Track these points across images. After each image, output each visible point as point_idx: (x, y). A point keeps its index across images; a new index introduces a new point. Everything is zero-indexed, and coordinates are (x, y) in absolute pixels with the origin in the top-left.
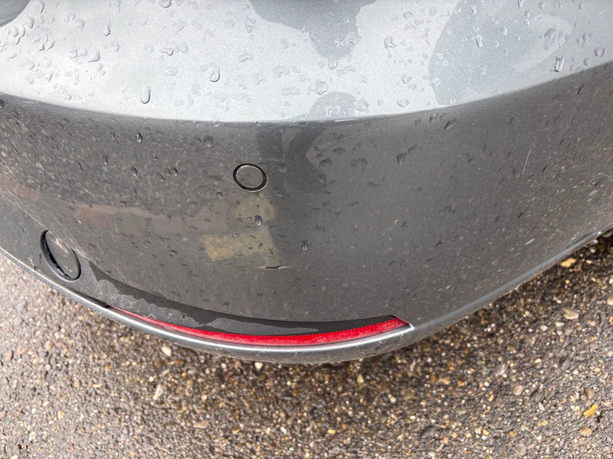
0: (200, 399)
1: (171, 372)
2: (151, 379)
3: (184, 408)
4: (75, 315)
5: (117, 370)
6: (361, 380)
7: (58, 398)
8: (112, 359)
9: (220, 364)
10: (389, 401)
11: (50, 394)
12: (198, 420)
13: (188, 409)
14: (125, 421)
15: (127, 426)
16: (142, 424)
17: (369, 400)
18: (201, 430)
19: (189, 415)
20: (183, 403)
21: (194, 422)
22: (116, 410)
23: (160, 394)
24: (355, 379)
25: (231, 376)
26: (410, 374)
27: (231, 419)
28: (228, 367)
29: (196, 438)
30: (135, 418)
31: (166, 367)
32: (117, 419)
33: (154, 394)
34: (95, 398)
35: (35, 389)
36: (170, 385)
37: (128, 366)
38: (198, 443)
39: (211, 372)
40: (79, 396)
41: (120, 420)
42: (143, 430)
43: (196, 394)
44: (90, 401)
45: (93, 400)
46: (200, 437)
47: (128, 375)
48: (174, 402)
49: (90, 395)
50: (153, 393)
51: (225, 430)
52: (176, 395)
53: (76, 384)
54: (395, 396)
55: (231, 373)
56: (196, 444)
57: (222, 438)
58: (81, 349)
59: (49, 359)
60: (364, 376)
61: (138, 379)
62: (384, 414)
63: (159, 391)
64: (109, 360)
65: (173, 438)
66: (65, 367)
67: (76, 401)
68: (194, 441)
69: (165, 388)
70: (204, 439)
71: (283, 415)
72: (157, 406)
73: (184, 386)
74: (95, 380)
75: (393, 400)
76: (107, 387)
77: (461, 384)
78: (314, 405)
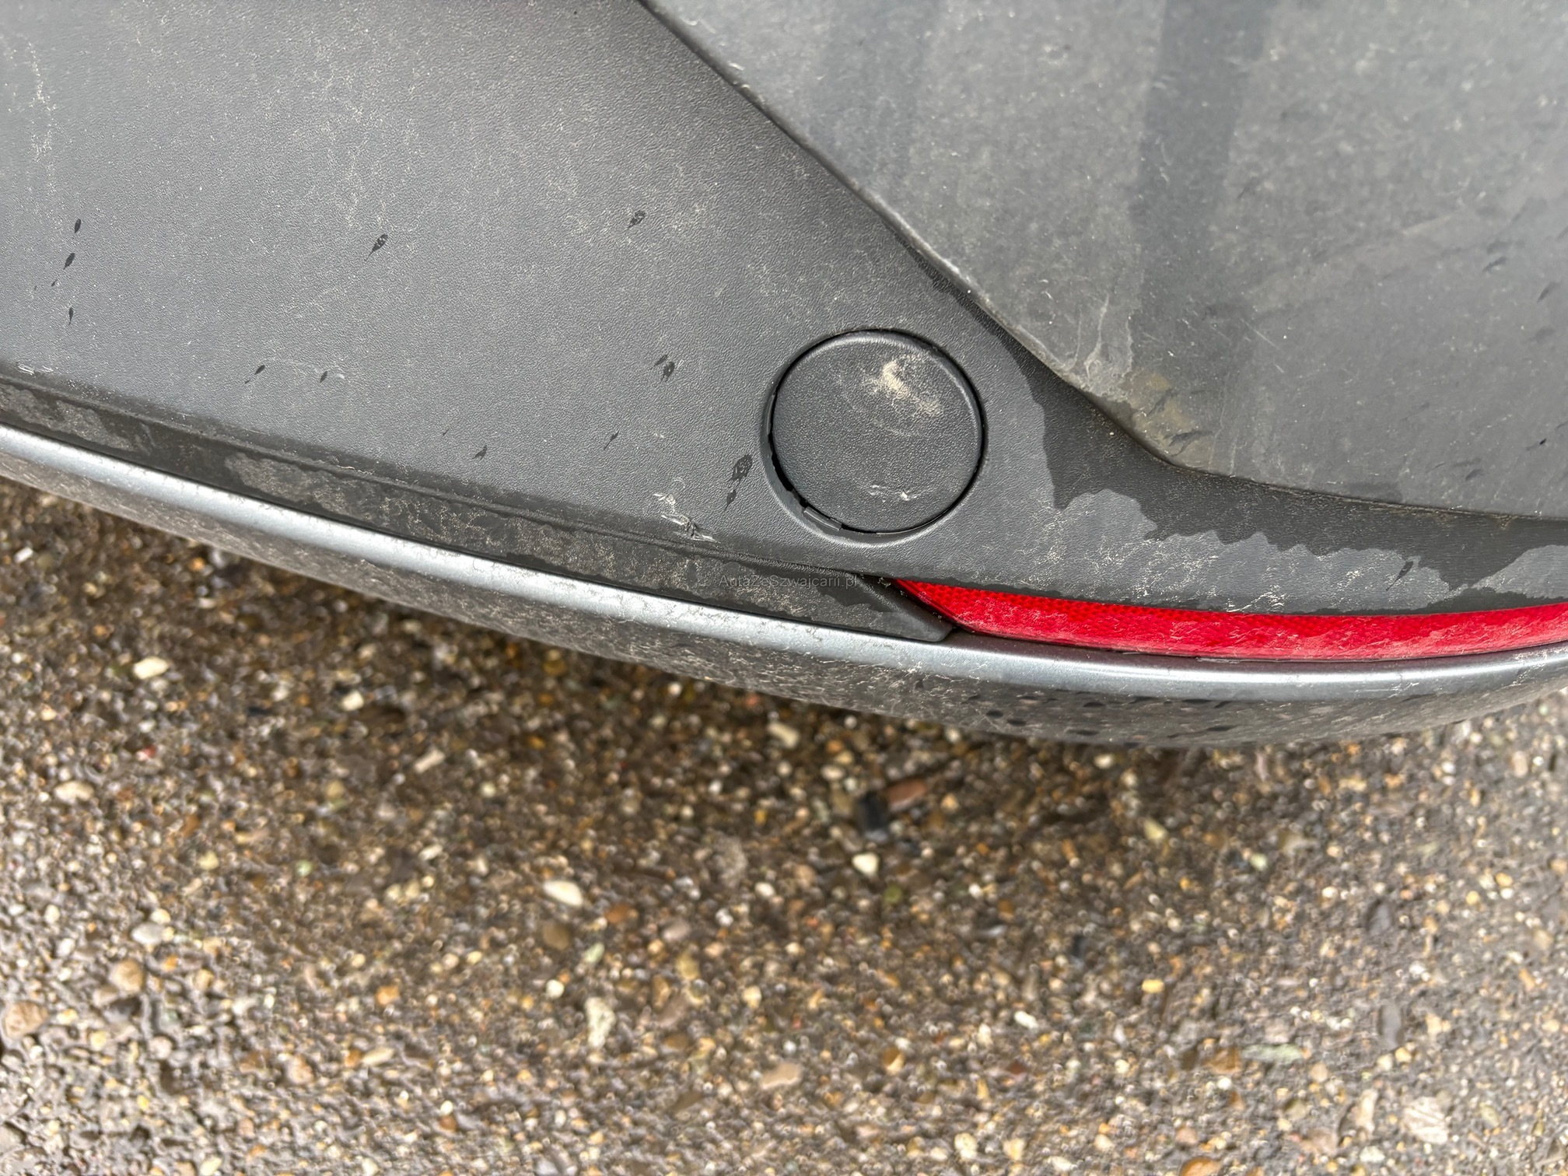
0: (743, 1004)
1: (609, 949)
2: (556, 988)
3: (707, 1044)
4: (183, 858)
5: (423, 990)
6: (1156, 833)
7: (251, 1134)
8: (391, 961)
9: (752, 889)
10: (1251, 869)
11: (214, 1131)
12: (767, 1067)
13: (719, 1043)
14: (530, 1138)
15: (544, 1151)
16: (593, 1130)
17: (1203, 876)
18: (789, 1092)
19: (730, 1062)
21: (756, 1074)
22: (482, 1111)
23: (606, 1026)
24: (1140, 834)
25: (803, 914)
27: (863, 1033)
29: (787, 1119)
30: (560, 1119)
31: (589, 941)
32: (501, 1141)
33: (587, 1032)
34: (389, 1096)
35: (142, 1133)
36: (625, 990)
37: (459, 969)
38: (799, 1130)
39: (736, 917)
40: (326, 1106)
41: (511, 1137)
42: (605, 1147)
43: (723, 992)
44: (374, 1113)
45: (382, 1105)
46: (798, 1111)
47: (471, 997)
48: (665, 1036)
49: (367, 1094)
51: (861, 1068)
52: (659, 1013)
53: (297, 1073)
54: (1260, 851)
55: (797, 905)
56: (792, 1136)
57: (865, 1095)
58: (259, 958)
59: (154, 1018)
60: (1159, 818)
61: (512, 1000)
63: (600, 1016)
64: (379, 968)
65: (713, 1141)
67: (320, 1126)
68: (782, 1129)
69: (613, 1001)
70: (811, 1114)
71: (1002, 980)
72: (615, 1062)
73: (673, 981)
74: (361, 1044)
75: (1260, 862)
76: (413, 1050)
77: (1392, 782)
78: (1072, 929)
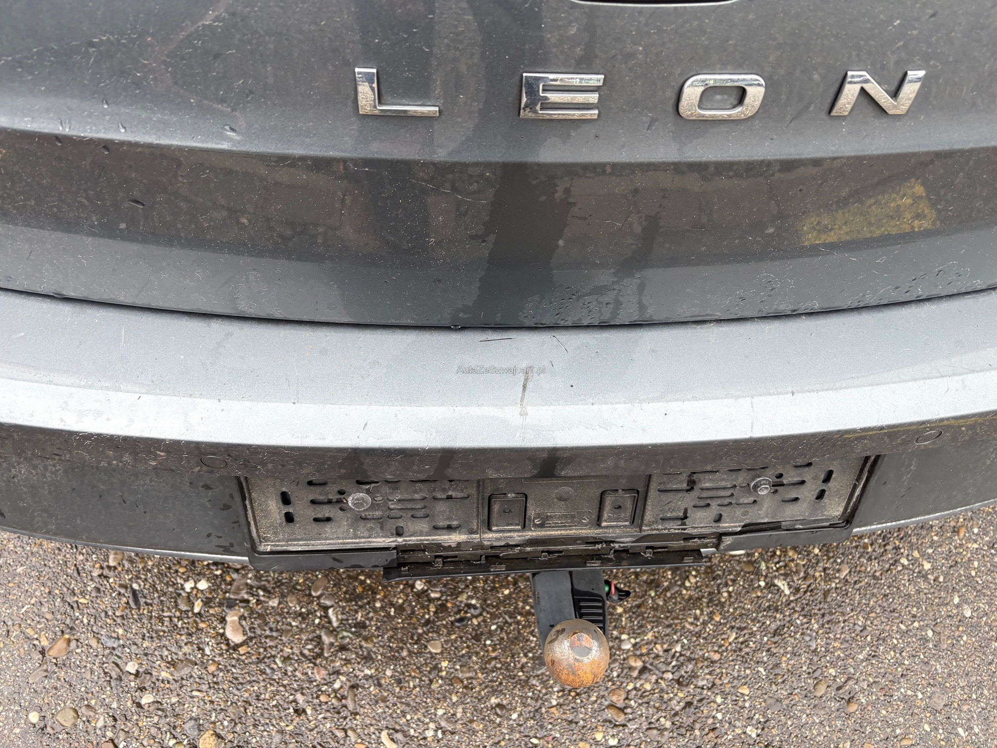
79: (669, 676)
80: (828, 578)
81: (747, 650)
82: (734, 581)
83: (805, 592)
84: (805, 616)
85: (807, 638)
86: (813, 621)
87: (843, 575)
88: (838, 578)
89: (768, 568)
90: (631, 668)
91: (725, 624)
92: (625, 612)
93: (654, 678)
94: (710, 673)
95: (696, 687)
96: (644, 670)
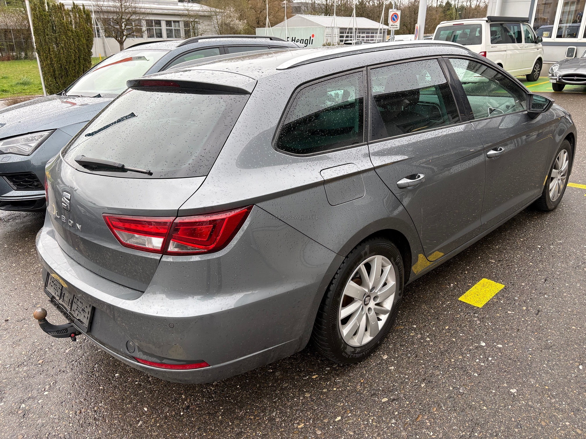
20: (150, 426)
26: (239, 416)
28: (169, 414)
50: (138, 423)
62: (226, 428)
66: (103, 416)
79: (96, 416)
80: (149, 431)
81: (113, 426)
82: (135, 413)
83: (141, 429)
84: (132, 432)
85: (125, 436)
86: (132, 435)
87: (153, 434)
88: (152, 433)
89: (144, 418)
90: (94, 408)
91: (119, 418)
92: (111, 399)
93: (94, 414)
94: (101, 423)
95: (95, 422)
96: (95, 411)
